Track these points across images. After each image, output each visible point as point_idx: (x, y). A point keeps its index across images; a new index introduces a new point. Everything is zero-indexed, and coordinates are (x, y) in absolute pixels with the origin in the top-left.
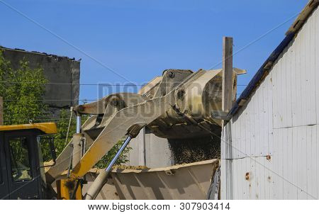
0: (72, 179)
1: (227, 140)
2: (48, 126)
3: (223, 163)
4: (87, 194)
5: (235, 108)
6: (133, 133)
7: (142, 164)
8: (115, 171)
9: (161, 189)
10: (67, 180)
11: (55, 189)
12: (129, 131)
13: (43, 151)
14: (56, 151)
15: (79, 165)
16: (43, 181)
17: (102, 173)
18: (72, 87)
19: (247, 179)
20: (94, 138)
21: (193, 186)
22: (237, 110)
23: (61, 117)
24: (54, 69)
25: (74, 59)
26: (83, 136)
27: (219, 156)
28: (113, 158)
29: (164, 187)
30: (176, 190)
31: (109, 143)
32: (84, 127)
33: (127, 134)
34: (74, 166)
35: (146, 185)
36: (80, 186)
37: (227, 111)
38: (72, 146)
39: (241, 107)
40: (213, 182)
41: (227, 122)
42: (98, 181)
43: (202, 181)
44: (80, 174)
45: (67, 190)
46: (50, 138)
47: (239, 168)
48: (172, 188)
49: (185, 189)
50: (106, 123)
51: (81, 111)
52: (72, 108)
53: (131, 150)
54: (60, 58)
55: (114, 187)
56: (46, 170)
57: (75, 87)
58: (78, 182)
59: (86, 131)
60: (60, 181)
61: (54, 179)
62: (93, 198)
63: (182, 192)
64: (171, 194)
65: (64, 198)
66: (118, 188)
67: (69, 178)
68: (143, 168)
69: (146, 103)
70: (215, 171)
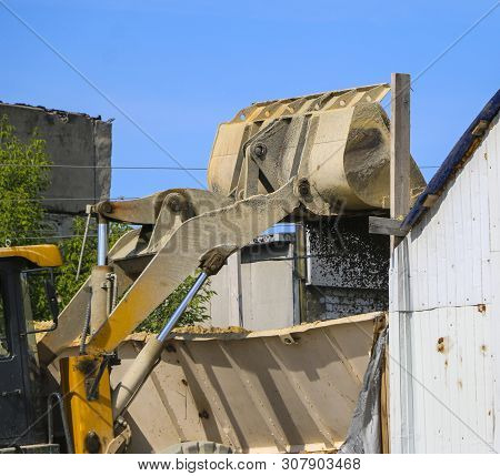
0: (92, 357)
1: (400, 276)
2: (43, 253)
3: (392, 318)
4: (119, 385)
5: (417, 212)
7: (235, 323)
9: (271, 371)
10: (81, 358)
11: (57, 376)
12: (203, 261)
14: (59, 300)
15: (105, 330)
16: (33, 360)
17: (152, 341)
18: (96, 173)
19: (441, 350)
20: (134, 275)
21: (335, 365)
22: (419, 218)
23: (75, 233)
24: (61, 138)
25: (99, 118)
26: (112, 270)
27: (386, 308)
28: (175, 310)
29: (278, 368)
30: (303, 373)
31: (165, 284)
32: (113, 254)
33: (201, 266)
34: (94, 330)
36: (106, 370)
37: (401, 218)
38: (89, 290)
39: (427, 209)
40: (373, 356)
41: (400, 238)
42: (143, 357)
43: (354, 355)
44: (109, 348)
45: (82, 377)
47: (425, 329)
48: (296, 370)
49: (319, 371)
50: (158, 246)
53: (213, 297)
54: (73, 117)
55: (180, 367)
56: (39, 337)
57: (103, 173)
58: (103, 363)
59: (116, 262)
60: (67, 359)
61: (55, 356)
62: (133, 393)
63: (313, 376)
64: (293, 382)
65: (74, 393)
66: (187, 371)
67: (85, 353)
68: (237, 331)
69: (238, 206)
70: (377, 335)
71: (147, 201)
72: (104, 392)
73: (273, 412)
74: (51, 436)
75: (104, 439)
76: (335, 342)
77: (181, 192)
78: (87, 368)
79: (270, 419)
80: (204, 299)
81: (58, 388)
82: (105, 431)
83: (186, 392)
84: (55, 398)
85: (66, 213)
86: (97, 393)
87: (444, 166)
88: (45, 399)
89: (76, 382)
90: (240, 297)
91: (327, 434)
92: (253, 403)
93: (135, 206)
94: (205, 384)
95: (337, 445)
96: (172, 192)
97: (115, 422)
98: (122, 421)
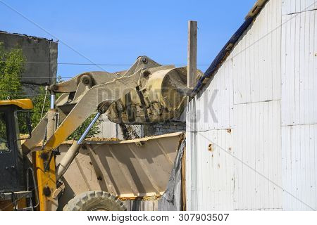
0: (46, 151)
1: (192, 114)
2: (24, 103)
3: (188, 135)
4: (59, 164)
5: (199, 85)
6: (102, 108)
9: (131, 159)
10: (42, 152)
11: (31, 159)
12: (98, 107)
15: (53, 138)
16: (20, 153)
17: (75, 144)
18: (50, 66)
19: (210, 150)
20: (67, 113)
21: (161, 156)
24: (34, 49)
25: (52, 40)
26: (57, 111)
27: (184, 130)
29: (134, 157)
30: (146, 160)
31: (80, 118)
32: (57, 103)
33: (97, 110)
34: (48, 138)
36: (53, 157)
37: (192, 88)
38: (46, 120)
39: (204, 84)
41: (191, 98)
43: (169, 152)
44: (55, 147)
45: (42, 160)
49: (153, 159)
50: (78, 100)
52: (47, 87)
53: (102, 123)
54: (40, 40)
55: (89, 157)
56: (23, 142)
57: (54, 66)
58: (52, 154)
59: (59, 107)
60: (35, 152)
61: (30, 151)
62: (66, 168)
63: (150, 161)
64: (141, 163)
65: (38, 168)
66: (92, 158)
68: (115, 140)
69: (115, 82)
70: (180, 142)
71: (73, 81)
72: (52, 167)
74: (28, 188)
75: (52, 189)
76: (161, 145)
77: (88, 74)
78: (44, 156)
79: (130, 181)
80: (98, 124)
81: (31, 165)
82: (52, 186)
83: (92, 168)
84: (30, 170)
85: (36, 84)
86: (49, 168)
87: (212, 64)
88: (25, 170)
89: (39, 163)
91: (157, 188)
93: (67, 84)
95: (162, 193)
96: (84, 74)
97: (57, 181)
98: (60, 181)
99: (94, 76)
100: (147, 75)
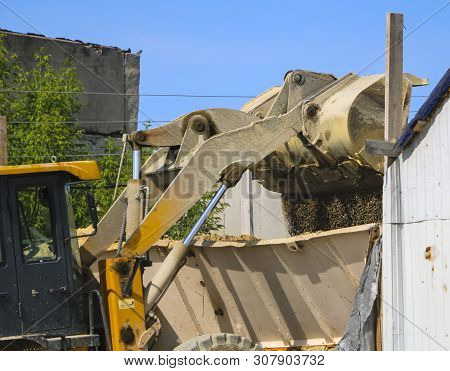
0: (126, 259)
1: (393, 191)
2: (84, 167)
3: (386, 229)
4: (150, 284)
5: (407, 135)
6: (230, 178)
7: (246, 232)
8: (199, 244)
9: (278, 274)
10: (117, 260)
11: (97, 275)
12: (223, 175)
13: (75, 211)
14: (98, 209)
15: (137, 234)
16: (76, 262)
17: (177, 247)
19: (428, 257)
21: (335, 270)
22: (410, 139)
23: (106, 151)
24: (95, 68)
25: (129, 51)
26: (144, 183)
27: (378, 218)
28: (196, 221)
29: (285, 272)
30: (307, 277)
32: (145, 169)
33: (221, 180)
34: (129, 235)
35: (254, 268)
36: (138, 271)
37: (394, 141)
38: (125, 201)
39: (417, 133)
40: (369, 262)
41: (393, 159)
42: (171, 260)
43: (351, 261)
44: (140, 251)
45: (117, 277)
46: (88, 186)
47: (414, 239)
48: (300, 273)
49: (320, 275)
50: (184, 162)
51: (141, 141)
52: (125, 136)
53: (227, 208)
54: (106, 50)
55: (198, 271)
56: (81, 242)
58: (136, 264)
60: (105, 261)
61: (94, 259)
62: (162, 291)
63: (315, 280)
64: (297, 284)
65: (111, 291)
67: (120, 256)
68: (248, 239)
69: (253, 128)
70: (372, 244)
71: (174, 126)
72: (137, 289)
73: (279, 310)
74: (92, 328)
75: (137, 331)
77: (202, 113)
78: (122, 269)
79: (277, 317)
80: (219, 210)
81: (98, 286)
82: (138, 324)
84: (95, 295)
85: (100, 134)
86: (131, 291)
88: (86, 295)
89: (113, 281)
90: (251, 209)
91: (327, 330)
92: (262, 303)
93: (162, 132)
94: (221, 286)
95: (337, 340)
96: (196, 113)
97: (147, 316)
98: (152, 315)
99: (214, 118)
100: (313, 112)
